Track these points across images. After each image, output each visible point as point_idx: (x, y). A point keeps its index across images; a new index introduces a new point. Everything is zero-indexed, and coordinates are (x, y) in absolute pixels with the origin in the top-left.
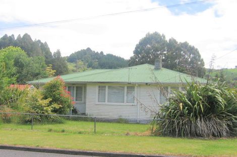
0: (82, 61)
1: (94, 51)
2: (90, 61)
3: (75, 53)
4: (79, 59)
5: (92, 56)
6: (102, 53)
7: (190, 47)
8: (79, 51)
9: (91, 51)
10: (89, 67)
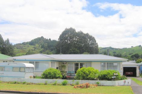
0: (38, 44)
1: (45, 38)
2: (42, 44)
3: (34, 39)
4: (36, 43)
5: (44, 41)
6: (50, 39)
7: (90, 36)
8: (36, 39)
9: (44, 38)
10: (42, 48)
